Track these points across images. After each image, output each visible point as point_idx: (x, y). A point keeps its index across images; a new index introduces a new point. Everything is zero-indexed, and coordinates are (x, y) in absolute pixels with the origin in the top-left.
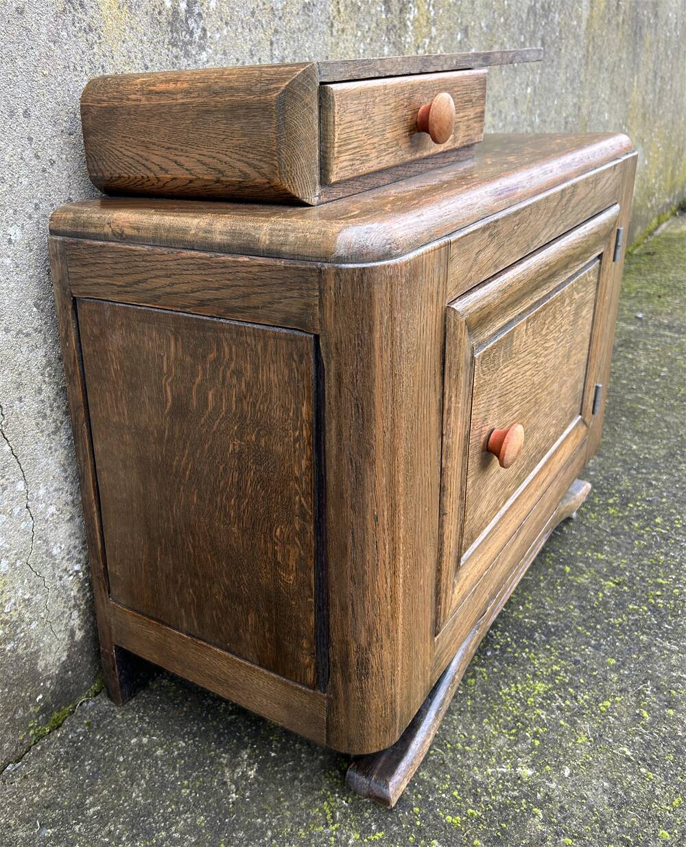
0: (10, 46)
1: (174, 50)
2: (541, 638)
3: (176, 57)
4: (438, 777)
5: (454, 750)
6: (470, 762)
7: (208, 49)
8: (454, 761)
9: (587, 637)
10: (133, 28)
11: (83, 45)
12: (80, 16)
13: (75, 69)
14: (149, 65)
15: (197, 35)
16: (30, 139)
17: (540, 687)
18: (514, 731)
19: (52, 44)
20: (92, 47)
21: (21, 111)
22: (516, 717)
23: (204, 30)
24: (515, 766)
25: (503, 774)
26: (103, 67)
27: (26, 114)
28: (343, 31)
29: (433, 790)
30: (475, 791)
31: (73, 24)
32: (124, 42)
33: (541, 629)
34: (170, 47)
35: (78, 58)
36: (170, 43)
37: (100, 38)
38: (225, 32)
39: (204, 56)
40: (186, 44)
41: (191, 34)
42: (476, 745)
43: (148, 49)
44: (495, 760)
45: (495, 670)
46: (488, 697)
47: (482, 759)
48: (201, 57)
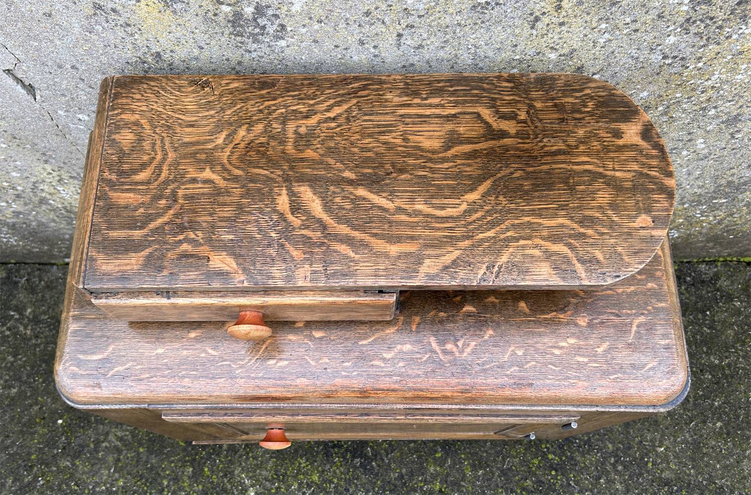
0: (46, 34)
1: (239, 39)
2: (357, 463)
3: (242, 43)
4: (227, 453)
5: (248, 453)
6: (244, 464)
7: (287, 39)
8: (241, 456)
9: (374, 489)
10: (180, 25)
11: (121, 34)
13: (116, 47)
14: (205, 46)
15: (271, 30)
17: (315, 478)
18: (275, 476)
19: (87, 33)
20: (132, 35)
21: (68, 66)
22: (286, 473)
23: (282, 26)
24: (253, 486)
25: (244, 482)
27: (74, 67)
28: (562, 24)
30: (228, 473)
31: (107, 22)
33: (365, 460)
34: (233, 37)
35: (118, 41)
36: (231, 34)
37: (140, 30)
38: (316, 27)
40: (254, 35)
41: (263, 28)
42: (255, 462)
43: (202, 38)
44: (251, 475)
45: (316, 449)
46: (293, 453)
47: (248, 468)
48: (278, 43)
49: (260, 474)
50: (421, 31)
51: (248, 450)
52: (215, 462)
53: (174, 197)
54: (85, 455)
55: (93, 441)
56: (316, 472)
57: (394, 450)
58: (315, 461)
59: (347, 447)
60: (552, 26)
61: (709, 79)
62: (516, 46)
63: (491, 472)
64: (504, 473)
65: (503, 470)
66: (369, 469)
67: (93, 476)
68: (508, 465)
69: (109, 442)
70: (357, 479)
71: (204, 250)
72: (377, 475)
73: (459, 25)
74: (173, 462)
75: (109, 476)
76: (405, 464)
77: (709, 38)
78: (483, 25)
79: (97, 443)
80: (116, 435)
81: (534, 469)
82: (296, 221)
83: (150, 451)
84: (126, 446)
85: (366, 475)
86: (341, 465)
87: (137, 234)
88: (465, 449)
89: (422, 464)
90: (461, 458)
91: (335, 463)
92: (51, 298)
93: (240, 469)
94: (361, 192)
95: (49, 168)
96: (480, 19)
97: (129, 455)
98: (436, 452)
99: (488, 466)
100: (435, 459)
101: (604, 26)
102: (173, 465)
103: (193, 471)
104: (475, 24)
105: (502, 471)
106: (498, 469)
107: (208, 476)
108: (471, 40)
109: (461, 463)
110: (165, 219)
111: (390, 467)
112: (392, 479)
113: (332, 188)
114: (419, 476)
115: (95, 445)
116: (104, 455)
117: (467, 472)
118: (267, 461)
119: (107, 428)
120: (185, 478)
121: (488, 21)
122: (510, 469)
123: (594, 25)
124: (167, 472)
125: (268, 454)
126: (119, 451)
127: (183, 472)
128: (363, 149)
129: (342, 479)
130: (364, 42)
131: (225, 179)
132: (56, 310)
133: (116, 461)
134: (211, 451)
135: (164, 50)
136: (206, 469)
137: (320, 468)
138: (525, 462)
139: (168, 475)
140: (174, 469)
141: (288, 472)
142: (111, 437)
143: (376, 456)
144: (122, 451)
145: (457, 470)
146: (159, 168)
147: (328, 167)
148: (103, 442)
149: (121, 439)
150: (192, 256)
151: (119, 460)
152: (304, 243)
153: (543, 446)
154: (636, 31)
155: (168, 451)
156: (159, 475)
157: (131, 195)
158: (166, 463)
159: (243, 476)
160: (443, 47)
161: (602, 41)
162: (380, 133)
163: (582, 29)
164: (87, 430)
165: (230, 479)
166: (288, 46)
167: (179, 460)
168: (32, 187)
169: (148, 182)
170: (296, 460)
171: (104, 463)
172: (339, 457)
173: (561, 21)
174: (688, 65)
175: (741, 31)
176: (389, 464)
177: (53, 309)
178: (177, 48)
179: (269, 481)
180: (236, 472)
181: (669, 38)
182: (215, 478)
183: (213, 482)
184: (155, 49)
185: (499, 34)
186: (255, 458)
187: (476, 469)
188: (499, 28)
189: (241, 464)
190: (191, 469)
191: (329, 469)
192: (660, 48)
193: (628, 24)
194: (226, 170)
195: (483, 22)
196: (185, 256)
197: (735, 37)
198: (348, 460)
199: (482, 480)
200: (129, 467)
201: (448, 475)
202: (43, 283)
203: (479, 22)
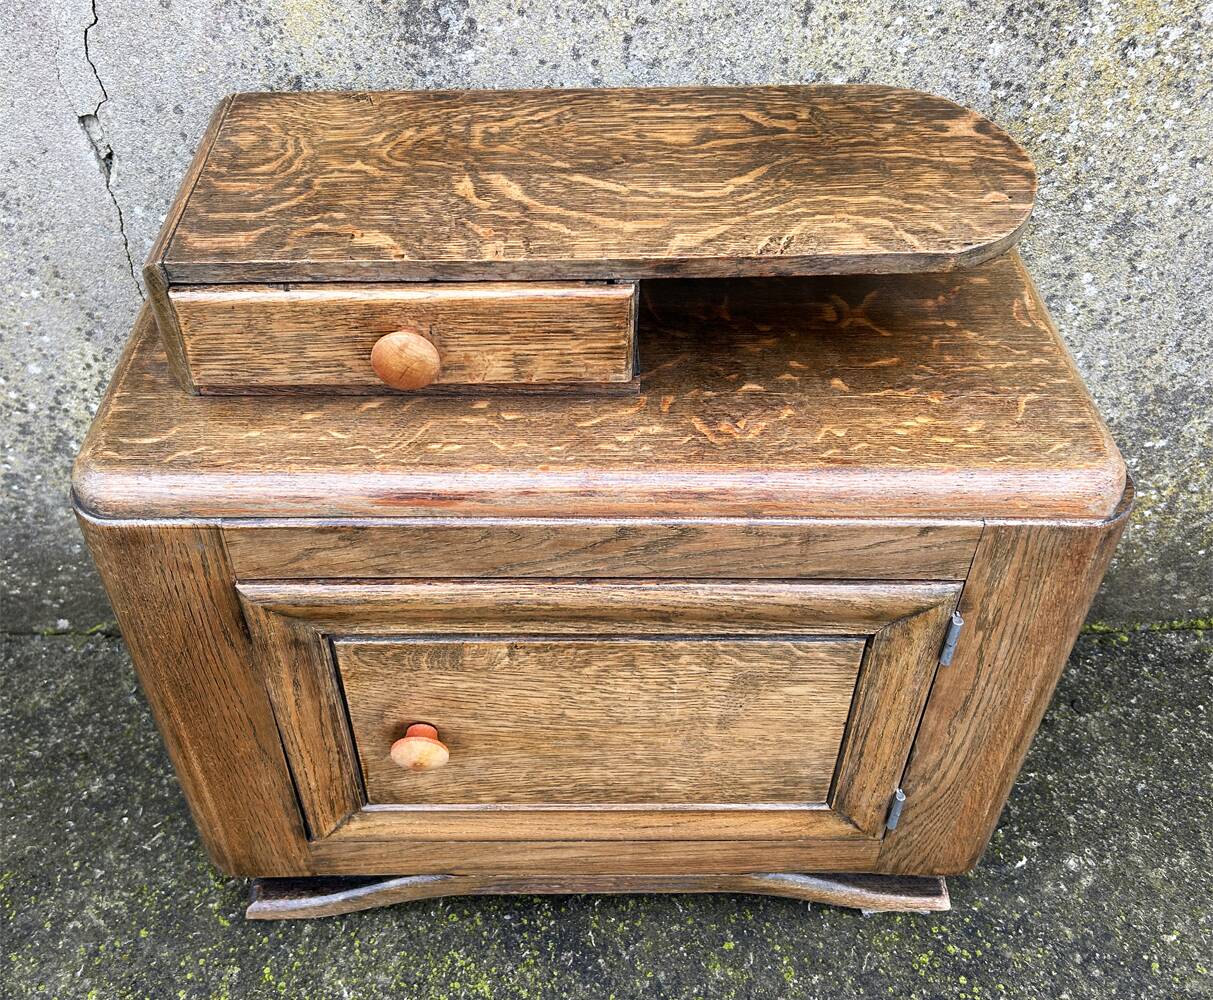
0: (154, 42)
1: (411, 48)
2: (568, 961)
3: (414, 56)
4: (311, 942)
6: (342, 961)
7: (476, 47)
8: (338, 947)
10: (335, 21)
11: (255, 40)
12: (249, 7)
13: (243, 66)
14: (364, 64)
15: (455, 29)
16: (184, 136)
18: (403, 985)
19: (210, 40)
20: (269, 43)
21: (171, 107)
22: (425, 979)
23: (471, 22)
25: (341, 996)
26: (286, 65)
27: (178, 110)
28: (843, 17)
29: (293, 944)
30: (309, 979)
31: (241, 17)
32: (320, 37)
34: (403, 43)
35: (248, 54)
36: (402, 38)
37: (281, 32)
38: (516, 23)
39: (469, 56)
40: (432, 40)
41: (446, 26)
42: (366, 957)
43: (361, 45)
44: (355, 981)
45: (485, 933)
46: (440, 942)
47: (350, 969)
48: (463, 57)
49: (374, 981)
50: (656, 30)
51: (353, 934)
52: (287, 957)
53: (308, 185)
54: (32, 943)
55: (52, 919)
56: (485, 976)
57: (641, 937)
58: (484, 957)
59: (548, 932)
60: (831, 20)
61: (1066, 131)
62: (786, 61)
63: (838, 978)
64: (862, 980)
65: (862, 975)
66: (592, 972)
67: (40, 984)
68: (868, 964)
69: (82, 920)
70: (566, 991)
71: (348, 228)
72: (607, 983)
73: (706, 17)
74: (203, 956)
75: (71, 984)
76: (663, 964)
77: (1047, 44)
78: (738, 19)
79: (60, 921)
80: (97, 908)
81: (922, 973)
82: (483, 204)
83: (160, 937)
84: (113, 928)
85: (585, 984)
86: (536, 964)
87: (251, 216)
88: (780, 936)
89: (697, 963)
90: (774, 951)
91: (523, 960)
92: (20, 682)
93: (335, 969)
94: (578, 178)
95: (90, 349)
96: (734, 6)
97: (117, 944)
98: (724, 940)
99: (830, 967)
100: (722, 953)
101: (900, 21)
102: (202, 961)
103: (239, 974)
104: (728, 16)
105: (859, 978)
106: (851, 972)
107: (269, 984)
108: (725, 50)
109: (774, 961)
110: (293, 203)
111: (634, 969)
112: (638, 991)
113: (536, 176)
114: (693, 985)
115: (53, 925)
116: (67, 944)
117: (789, 979)
118: (389, 957)
119: (82, 895)
120: (224, 987)
121: (744, 10)
122: (874, 973)
123: (887, 19)
124: (189, 976)
125: (392, 942)
126: (98, 935)
127: (220, 977)
128: (580, 144)
129: (537, 990)
130: (581, 52)
131: (382, 169)
132: (26, 702)
133: (90, 955)
134: (281, 936)
135: (307, 73)
136: (267, 970)
137: (493, 969)
138: (902, 960)
139: (189, 982)
140: (204, 969)
141: (430, 977)
142: (89, 911)
143: (605, 947)
144: (106, 935)
145: (769, 975)
146: (290, 162)
147: (531, 159)
148: (70, 920)
149: (106, 915)
150: (328, 234)
151: (96, 953)
152: (494, 222)
153: (935, 930)
154: (945, 31)
155: (196, 937)
156: (173, 980)
157: (247, 184)
158: (188, 958)
159: (340, 982)
160: (687, 64)
161: (902, 50)
162: (604, 131)
163: (871, 26)
164: (44, 898)
165: (312, 990)
166: (476, 63)
167: (216, 954)
168: (53, 404)
169: (273, 173)
170: (447, 953)
171: (64, 960)
172: (531, 950)
173: (842, 10)
174: (1030, 101)
175: (1087, 31)
176: (632, 963)
177: (22, 700)
178: (325, 67)
179: (391, 994)
180: (327, 976)
181: (992, 45)
182: (282, 988)
183: (279, 994)
184: (297, 70)
185: (762, 38)
186: (365, 950)
187: (807, 974)
188: (761, 25)
189: (337, 961)
190: (237, 970)
191: (512, 971)
192: (983, 65)
193: (931, 17)
194: (384, 162)
195: (737, 13)
196: (320, 233)
197: (1081, 41)
198: (550, 955)
199: (821, 993)
200: (113, 968)
201: (750, 984)
202: (11, 660)
203: (732, 12)
